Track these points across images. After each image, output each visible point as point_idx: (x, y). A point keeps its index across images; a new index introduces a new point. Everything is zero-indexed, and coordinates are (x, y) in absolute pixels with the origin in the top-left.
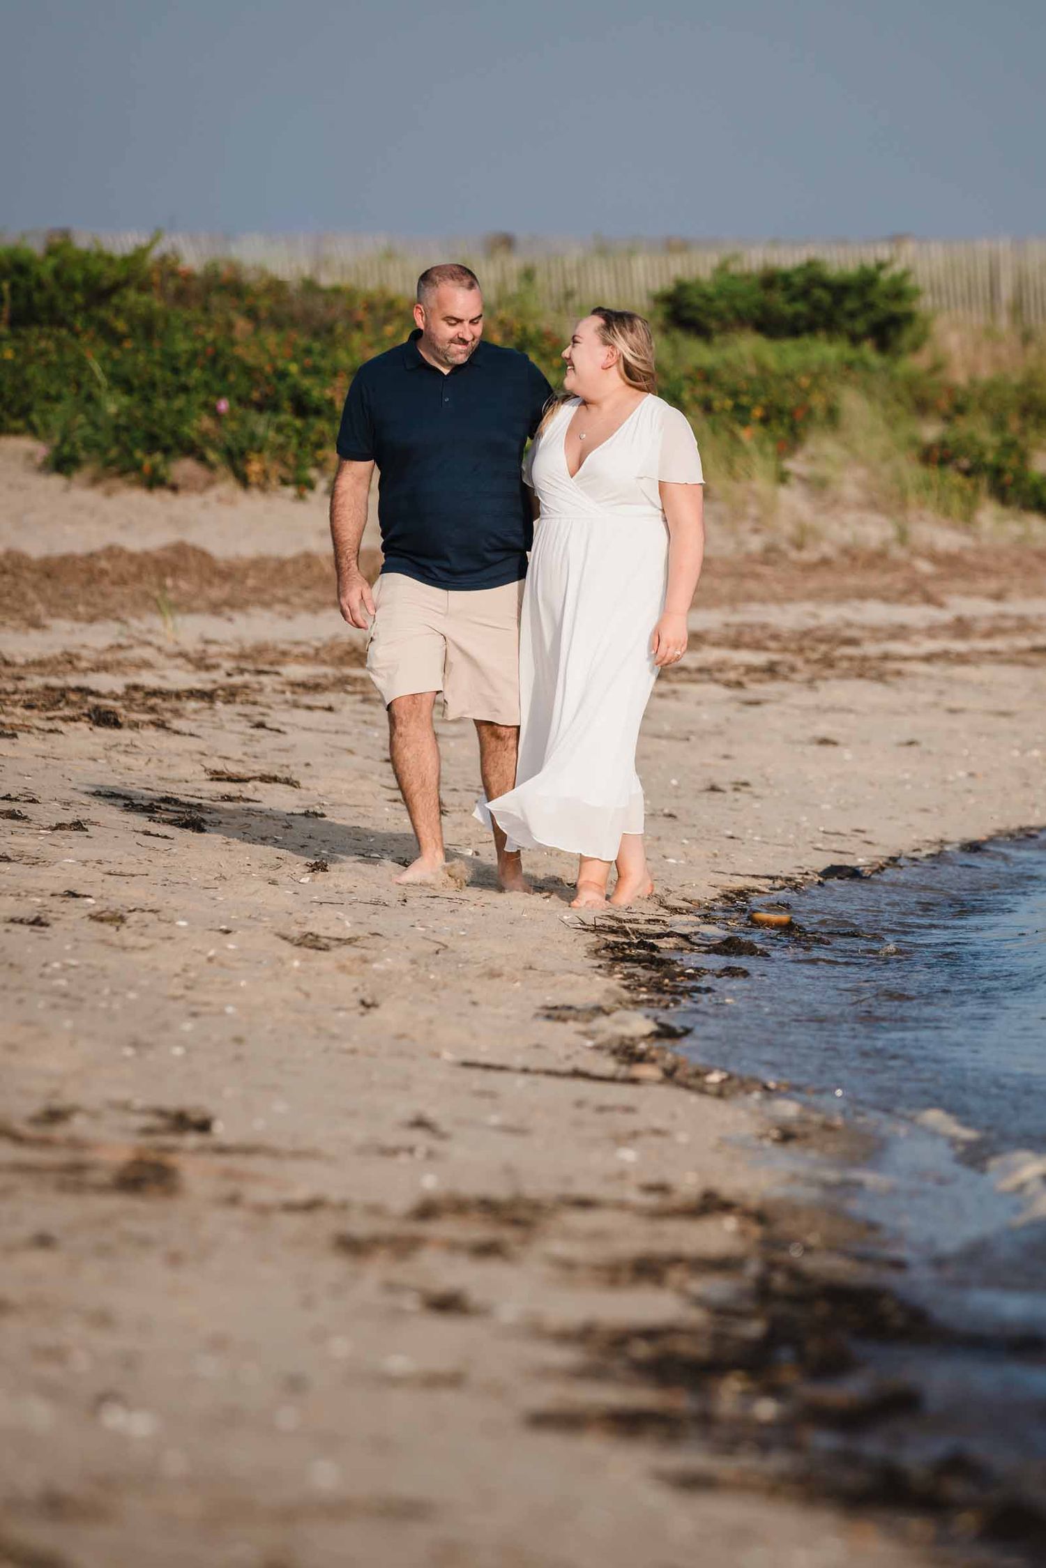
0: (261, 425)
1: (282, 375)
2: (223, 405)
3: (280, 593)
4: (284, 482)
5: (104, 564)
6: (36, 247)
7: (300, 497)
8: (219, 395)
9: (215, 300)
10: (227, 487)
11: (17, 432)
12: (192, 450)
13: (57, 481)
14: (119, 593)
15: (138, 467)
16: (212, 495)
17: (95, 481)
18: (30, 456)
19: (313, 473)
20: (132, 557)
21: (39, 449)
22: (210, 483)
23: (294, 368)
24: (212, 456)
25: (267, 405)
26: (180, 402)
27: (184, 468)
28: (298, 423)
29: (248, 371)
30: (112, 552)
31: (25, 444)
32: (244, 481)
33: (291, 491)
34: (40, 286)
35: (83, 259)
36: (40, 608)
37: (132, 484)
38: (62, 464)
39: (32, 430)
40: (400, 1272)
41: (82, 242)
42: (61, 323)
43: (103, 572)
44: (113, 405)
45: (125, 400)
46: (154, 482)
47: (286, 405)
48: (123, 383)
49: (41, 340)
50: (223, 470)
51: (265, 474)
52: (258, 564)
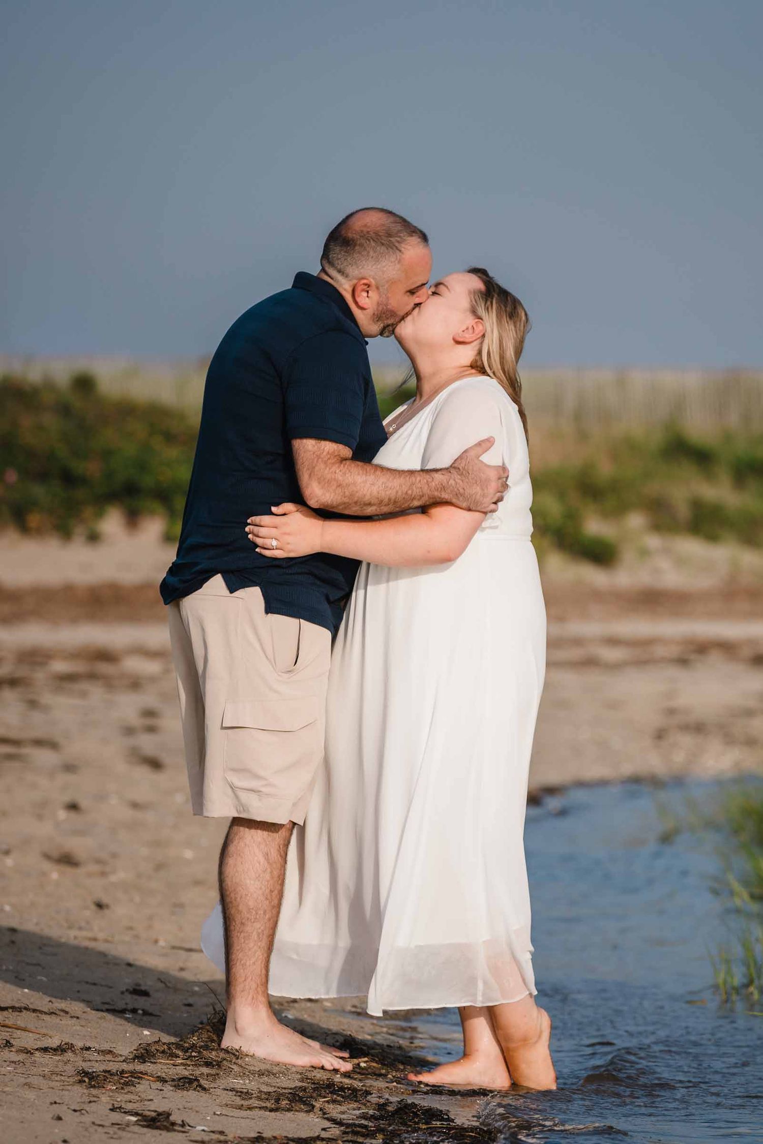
0: (38, 491)
25: (42, 476)
40: (121, 1098)
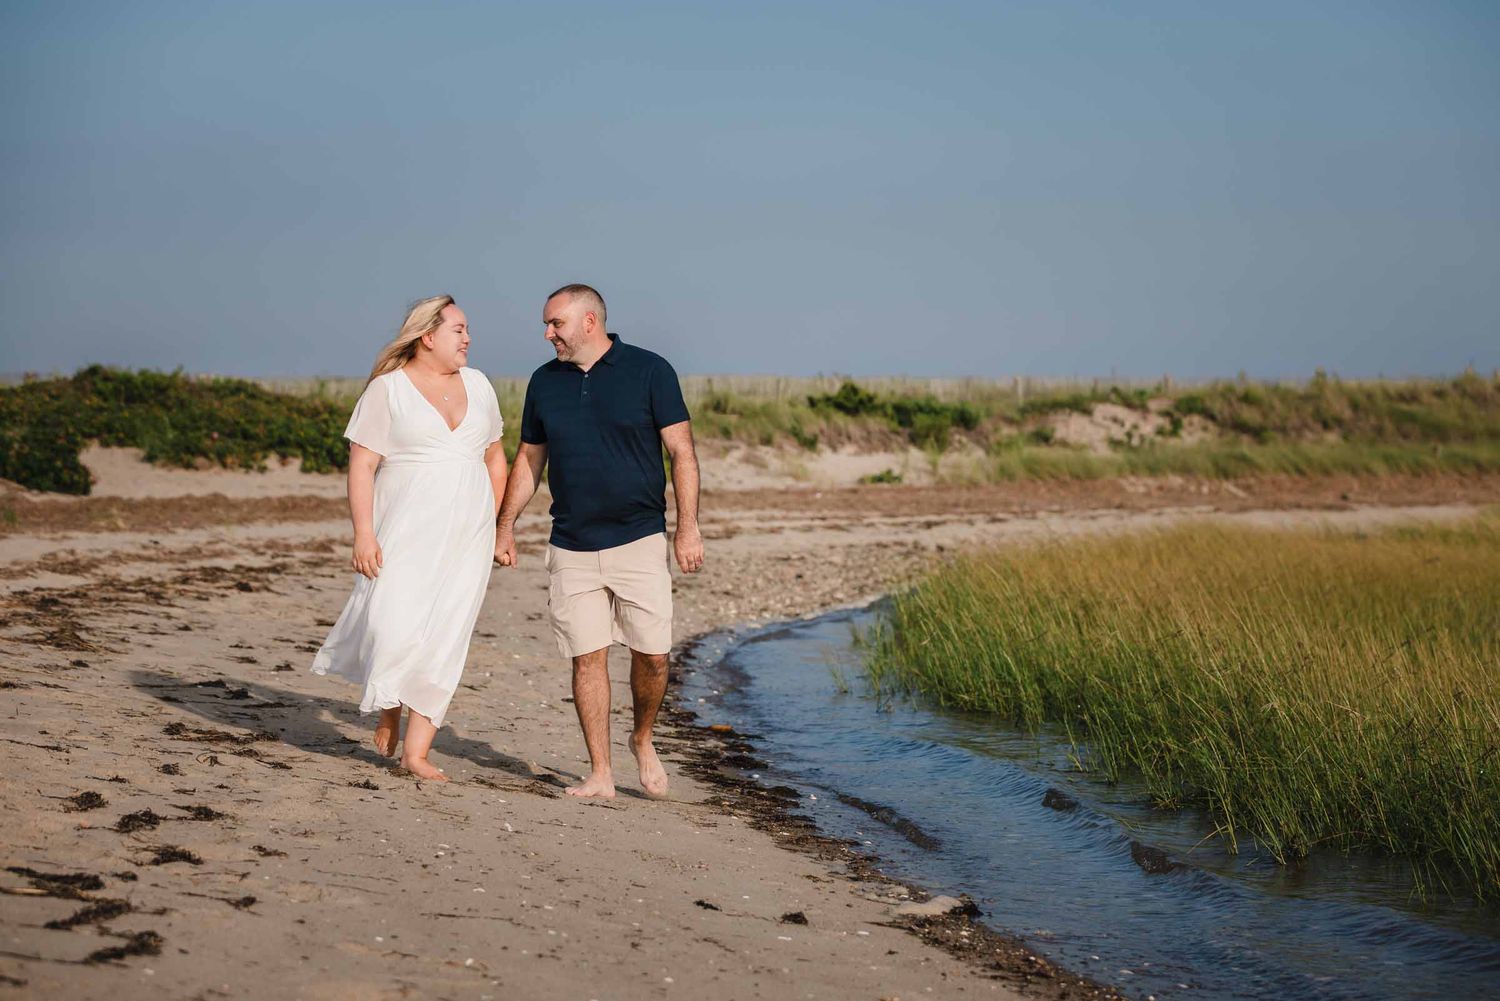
0: (230, 443)
1: (237, 423)
2: (216, 435)
3: (259, 514)
4: (241, 466)
5: (187, 502)
6: (135, 372)
7: (247, 472)
8: (213, 430)
9: (204, 393)
10: (217, 468)
11: (131, 446)
12: (205, 454)
13: (148, 466)
14: (196, 516)
15: (181, 460)
16: (212, 471)
17: (164, 466)
18: (136, 455)
19: (251, 463)
20: (198, 499)
21: (142, 453)
22: (211, 467)
23: (242, 421)
24: (212, 456)
25: (231, 435)
26: (198, 434)
27: (200, 461)
28: (245, 443)
29: (223, 421)
30: (189, 497)
31: (133, 451)
32: (224, 466)
33: (243, 470)
34: (137, 387)
35: (153, 377)
36: (169, 523)
37: (180, 467)
38: (150, 459)
39: (137, 445)
41: (153, 370)
42: (146, 402)
43: (186, 506)
44: (171, 435)
45: (176, 433)
46: (188, 466)
47: (239, 434)
48: (174, 426)
49: (140, 409)
50: (216, 461)
51: (233, 463)
52: (247, 501)
